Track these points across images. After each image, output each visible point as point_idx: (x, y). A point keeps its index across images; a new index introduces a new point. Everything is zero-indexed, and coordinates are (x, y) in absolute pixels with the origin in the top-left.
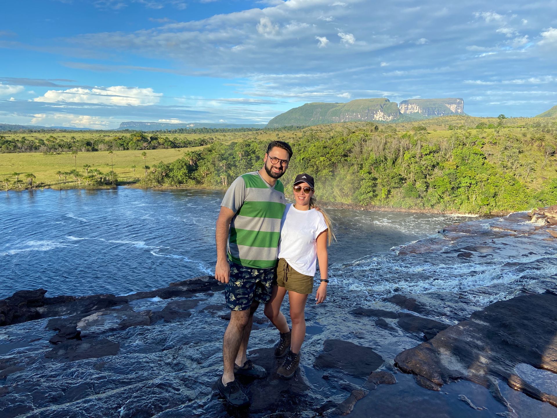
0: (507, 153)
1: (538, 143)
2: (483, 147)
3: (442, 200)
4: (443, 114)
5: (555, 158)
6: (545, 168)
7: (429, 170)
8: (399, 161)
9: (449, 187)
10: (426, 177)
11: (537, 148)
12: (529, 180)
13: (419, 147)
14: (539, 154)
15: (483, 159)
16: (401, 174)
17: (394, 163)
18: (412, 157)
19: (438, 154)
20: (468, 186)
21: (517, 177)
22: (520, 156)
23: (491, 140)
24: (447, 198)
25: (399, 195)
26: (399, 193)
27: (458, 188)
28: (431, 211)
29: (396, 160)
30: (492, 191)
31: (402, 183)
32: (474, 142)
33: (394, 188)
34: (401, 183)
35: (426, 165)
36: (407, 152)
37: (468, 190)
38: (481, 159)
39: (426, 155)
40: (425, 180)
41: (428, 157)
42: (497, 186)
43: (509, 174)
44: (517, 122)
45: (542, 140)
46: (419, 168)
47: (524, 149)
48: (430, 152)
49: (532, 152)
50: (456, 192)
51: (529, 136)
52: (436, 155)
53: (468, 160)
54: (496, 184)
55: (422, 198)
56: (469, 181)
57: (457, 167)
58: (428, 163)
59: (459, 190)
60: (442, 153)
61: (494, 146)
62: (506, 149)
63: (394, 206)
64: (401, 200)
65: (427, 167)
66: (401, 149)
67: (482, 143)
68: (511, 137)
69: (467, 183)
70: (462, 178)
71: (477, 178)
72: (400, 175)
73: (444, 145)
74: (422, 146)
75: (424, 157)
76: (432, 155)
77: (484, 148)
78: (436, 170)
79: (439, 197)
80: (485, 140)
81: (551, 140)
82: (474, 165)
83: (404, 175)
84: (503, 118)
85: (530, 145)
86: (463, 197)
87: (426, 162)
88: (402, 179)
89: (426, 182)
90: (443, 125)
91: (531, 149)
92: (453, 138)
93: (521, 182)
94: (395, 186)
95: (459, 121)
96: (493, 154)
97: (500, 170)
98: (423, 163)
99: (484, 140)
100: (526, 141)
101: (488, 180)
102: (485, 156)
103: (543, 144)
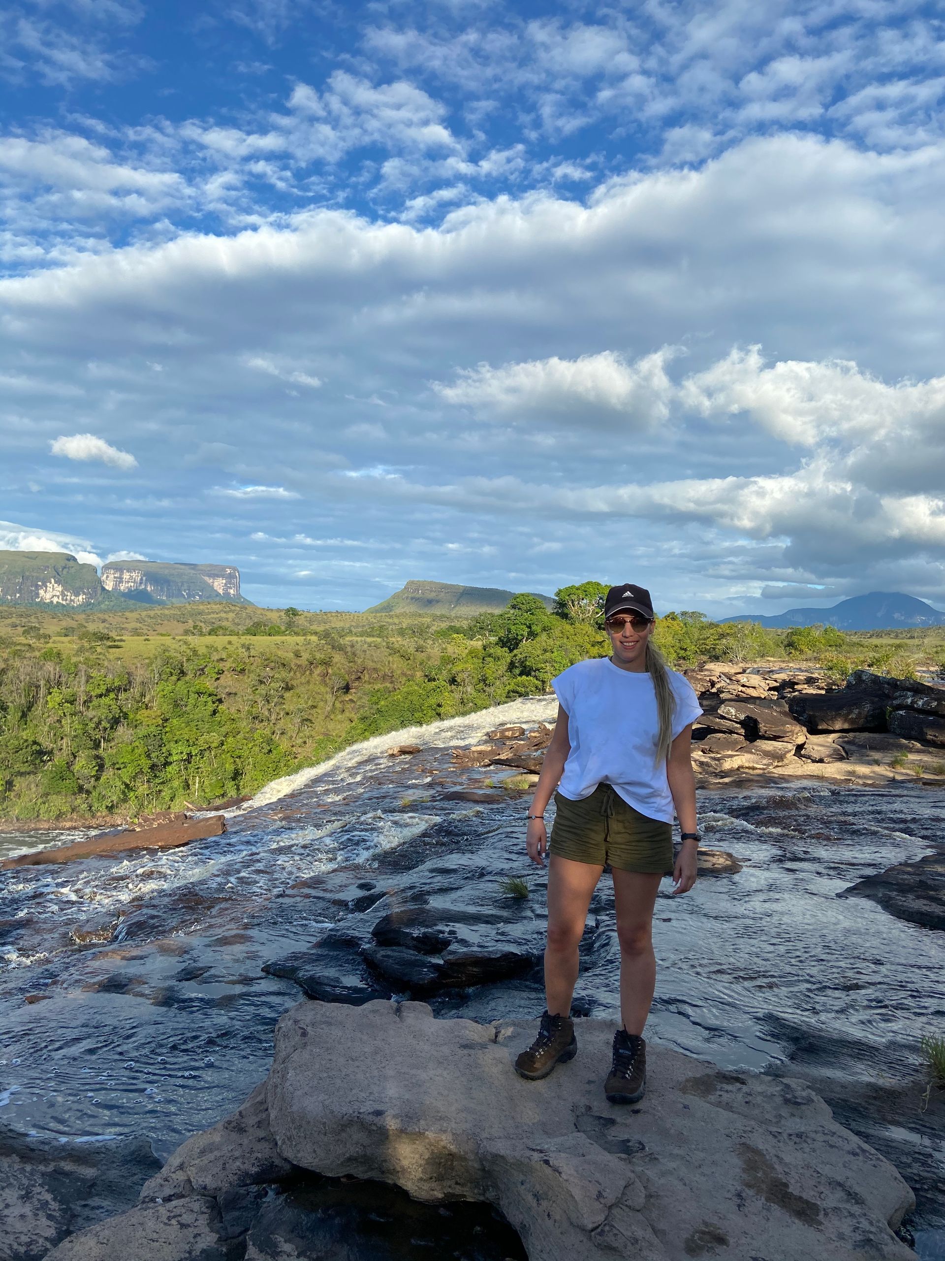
0: (262, 690)
1: (318, 671)
2: (218, 679)
3: (132, 794)
4: (200, 596)
5: (350, 697)
6: (332, 717)
7: (105, 729)
8: (37, 710)
9: (145, 763)
10: (97, 745)
11: (319, 678)
12: (299, 741)
13: (83, 679)
14: (323, 689)
15: (214, 703)
16: (40, 740)
17: (24, 715)
18: (67, 702)
19: (128, 694)
20: (185, 760)
21: (276, 737)
22: (287, 695)
23: (234, 665)
24: (142, 789)
25: (34, 789)
26: (33, 786)
27: (167, 764)
28: (108, 819)
29: (29, 709)
30: (230, 767)
31: (42, 761)
32: (202, 670)
33: (21, 774)
34: (37, 761)
35: (96, 720)
36: (56, 689)
37: (186, 769)
38: (210, 703)
39: (101, 696)
40: (94, 752)
41: (105, 701)
42: (239, 757)
43: (262, 730)
44: (330, 622)
45: (327, 663)
46: (81, 726)
47: (294, 683)
48: (108, 691)
49: (311, 686)
50: (162, 774)
51: (305, 656)
52: (122, 696)
53: (186, 706)
54: (237, 753)
55: (88, 792)
56: (186, 750)
57: (166, 720)
58: (102, 713)
59: (169, 769)
60: (135, 691)
61: (241, 677)
62: (261, 682)
63: (21, 817)
64: (40, 800)
65: (100, 723)
66: (42, 683)
67: (216, 670)
68: (273, 658)
69: (182, 753)
70: (172, 744)
71: (201, 740)
72: (35, 743)
73: (140, 675)
74: (89, 678)
75: (95, 702)
76: (112, 695)
77: (221, 681)
78: (121, 729)
79: (123, 787)
80: (224, 664)
81: (343, 664)
82: (196, 717)
83: (46, 743)
84: (294, 615)
85: (308, 673)
86: (176, 783)
87: (100, 711)
88: (41, 753)
89: (97, 757)
90: (190, 621)
91: (308, 682)
92: (159, 662)
93: (284, 745)
94: (23, 770)
95: (223, 615)
96: (236, 694)
97: (244, 725)
98: (91, 714)
99: (221, 665)
100: (299, 666)
101: (222, 744)
102: (218, 697)
103: (330, 671)
